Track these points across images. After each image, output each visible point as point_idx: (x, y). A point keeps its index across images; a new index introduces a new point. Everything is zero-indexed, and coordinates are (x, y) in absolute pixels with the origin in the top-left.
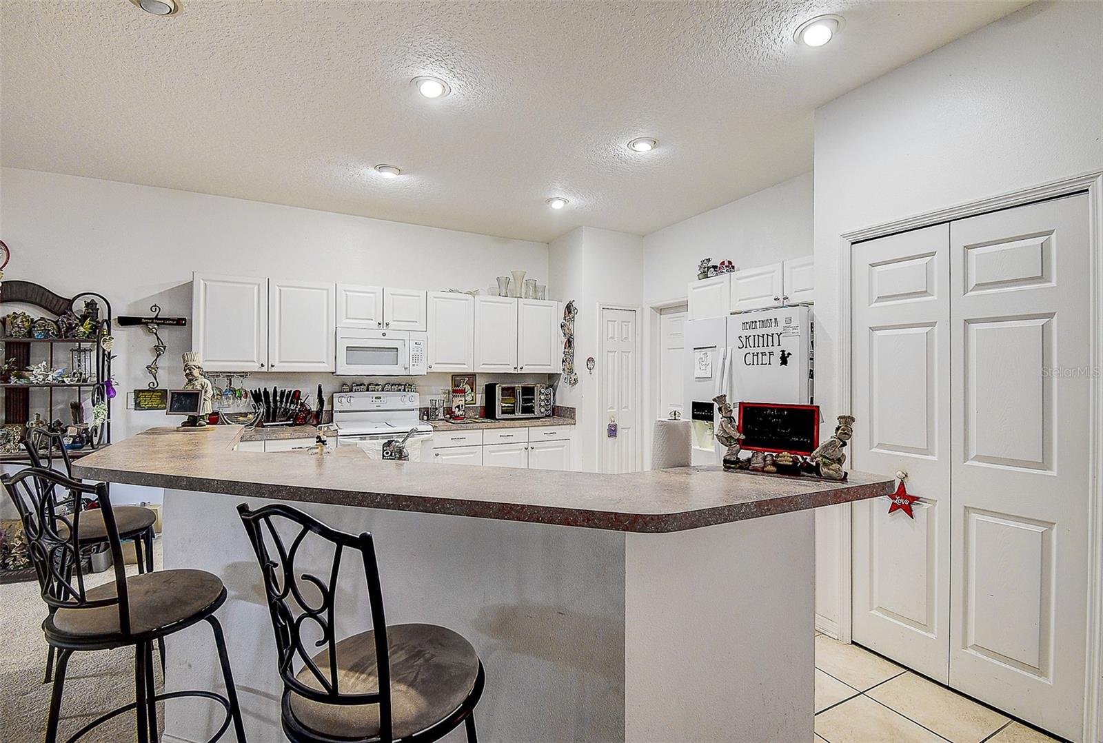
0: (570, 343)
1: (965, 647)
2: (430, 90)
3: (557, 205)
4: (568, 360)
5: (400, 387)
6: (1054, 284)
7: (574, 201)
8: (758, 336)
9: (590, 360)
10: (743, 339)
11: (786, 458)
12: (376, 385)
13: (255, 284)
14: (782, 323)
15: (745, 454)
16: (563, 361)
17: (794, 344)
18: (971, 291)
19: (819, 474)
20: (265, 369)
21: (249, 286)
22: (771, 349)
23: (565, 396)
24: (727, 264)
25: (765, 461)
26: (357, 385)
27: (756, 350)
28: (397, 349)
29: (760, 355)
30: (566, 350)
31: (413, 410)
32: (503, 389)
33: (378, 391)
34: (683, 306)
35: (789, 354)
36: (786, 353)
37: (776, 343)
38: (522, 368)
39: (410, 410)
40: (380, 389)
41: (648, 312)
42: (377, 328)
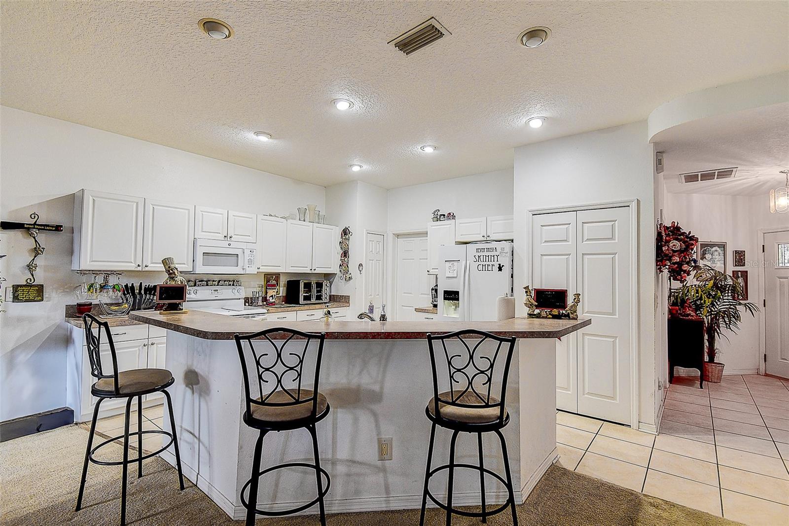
0: (345, 254)
1: (584, 395)
2: (342, 106)
3: (356, 169)
4: (344, 265)
5: (230, 283)
6: (617, 241)
7: (365, 167)
8: (486, 256)
9: (361, 265)
10: (477, 257)
11: (555, 312)
12: (213, 281)
13: (135, 202)
14: (499, 250)
15: (537, 311)
16: (340, 265)
17: (505, 261)
18: (585, 241)
19: (569, 317)
20: (140, 269)
21: (130, 203)
22: (493, 263)
23: (338, 288)
24: (452, 214)
25: (547, 314)
26: (199, 281)
27: (484, 263)
28: (238, 255)
29: (487, 266)
30: (342, 258)
31: (240, 299)
32: (305, 284)
33: (215, 285)
34: (425, 234)
35: (503, 266)
36: (501, 265)
37: (496, 260)
38: (315, 270)
39: (238, 299)
40: (217, 284)
41: (391, 237)
42: (223, 239)
